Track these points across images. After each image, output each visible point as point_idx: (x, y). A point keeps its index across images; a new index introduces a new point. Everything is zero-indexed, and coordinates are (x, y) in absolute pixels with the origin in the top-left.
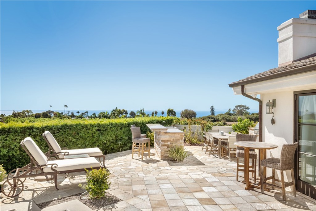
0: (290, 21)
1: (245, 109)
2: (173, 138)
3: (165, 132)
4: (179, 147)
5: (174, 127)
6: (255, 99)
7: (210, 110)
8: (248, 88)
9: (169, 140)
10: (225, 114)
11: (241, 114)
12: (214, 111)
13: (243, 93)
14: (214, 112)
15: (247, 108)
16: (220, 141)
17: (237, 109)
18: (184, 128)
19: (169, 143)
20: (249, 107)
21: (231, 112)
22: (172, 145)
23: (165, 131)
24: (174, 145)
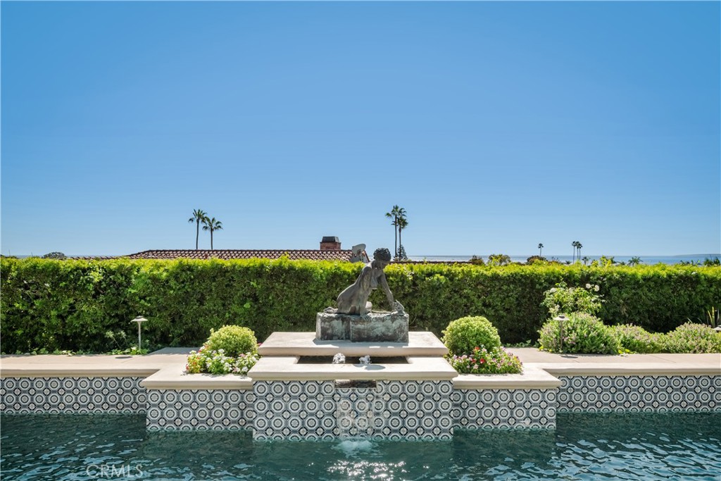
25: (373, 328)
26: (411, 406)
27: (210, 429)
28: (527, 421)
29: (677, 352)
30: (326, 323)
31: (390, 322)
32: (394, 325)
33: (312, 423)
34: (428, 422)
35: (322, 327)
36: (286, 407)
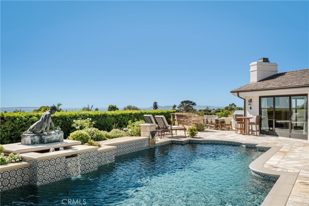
0: (256, 63)
1: (191, 105)
6: (243, 99)
8: (240, 93)
9: (196, 120)
11: (188, 111)
13: (238, 96)
15: (194, 104)
16: (220, 121)
17: (183, 105)
20: (196, 103)
25: (52, 138)
26: (87, 161)
27: (16, 187)
28: (109, 161)
29: (115, 138)
30: (33, 138)
31: (58, 134)
32: (59, 135)
33: (58, 174)
34: (92, 165)
35: (31, 140)
36: (50, 170)
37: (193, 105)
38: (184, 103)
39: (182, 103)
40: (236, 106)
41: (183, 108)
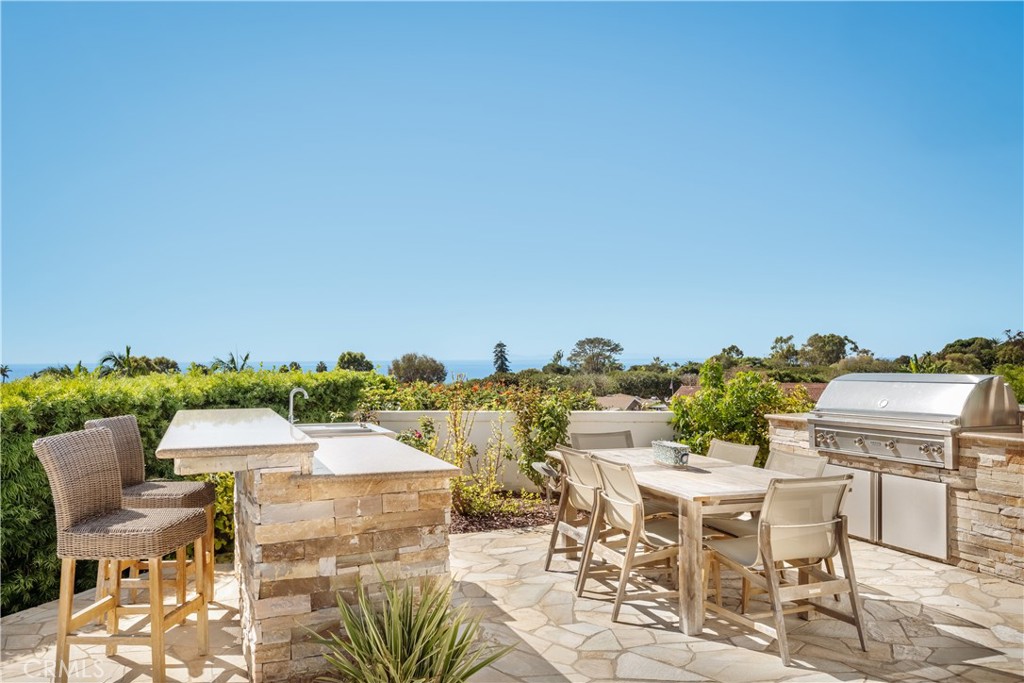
1: (608, 350)
2: (360, 523)
3: (292, 476)
4: (417, 588)
5: (370, 426)
7: (492, 357)
9: (329, 541)
10: (544, 369)
11: (598, 370)
12: (506, 360)
14: (507, 363)
15: (616, 348)
17: (584, 351)
18: (421, 430)
19: (326, 566)
20: (622, 346)
21: (564, 363)
22: (356, 578)
23: (296, 464)
24: (368, 573)
37: (612, 350)
38: (587, 347)
39: (581, 344)
40: (741, 353)
41: (583, 362)
